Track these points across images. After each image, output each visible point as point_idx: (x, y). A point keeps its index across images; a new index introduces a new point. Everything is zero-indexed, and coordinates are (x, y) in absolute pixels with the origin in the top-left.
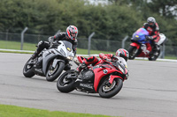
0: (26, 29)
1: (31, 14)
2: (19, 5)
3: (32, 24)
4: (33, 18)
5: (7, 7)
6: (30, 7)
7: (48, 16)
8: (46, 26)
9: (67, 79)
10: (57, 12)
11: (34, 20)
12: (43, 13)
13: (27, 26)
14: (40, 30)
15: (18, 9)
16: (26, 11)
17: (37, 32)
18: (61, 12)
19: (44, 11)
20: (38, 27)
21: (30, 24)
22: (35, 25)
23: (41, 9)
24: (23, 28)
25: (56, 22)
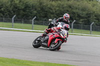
0: (75, 21)
1: (77, 13)
2: (70, 7)
3: (78, 18)
4: (78, 15)
5: (63, 8)
6: (76, 9)
7: (87, 14)
8: (86, 19)
9: (38, 41)
10: (92, 12)
11: (79, 16)
12: (84, 12)
13: (75, 19)
14: (83, 21)
15: (70, 9)
16: (74, 11)
17: (81, 23)
18: (94, 12)
19: (84, 11)
20: (81, 20)
21: (77, 18)
22: (80, 19)
23: (83, 10)
24: (73, 21)
25: (91, 17)
